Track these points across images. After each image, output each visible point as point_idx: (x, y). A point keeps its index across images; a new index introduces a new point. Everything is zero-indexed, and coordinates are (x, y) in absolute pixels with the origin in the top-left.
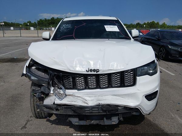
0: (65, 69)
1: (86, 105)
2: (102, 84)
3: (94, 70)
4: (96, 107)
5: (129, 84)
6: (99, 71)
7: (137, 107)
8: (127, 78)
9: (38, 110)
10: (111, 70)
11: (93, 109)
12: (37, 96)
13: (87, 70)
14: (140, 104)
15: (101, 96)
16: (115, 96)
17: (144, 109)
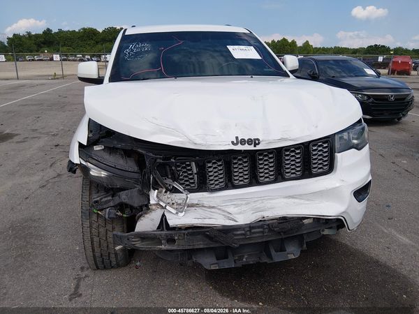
0: (182, 143)
1: (232, 223)
2: (262, 175)
3: (250, 142)
4: (257, 225)
5: (321, 170)
6: (259, 144)
7: (340, 217)
8: (316, 157)
9: (118, 248)
10: (285, 140)
11: (253, 231)
12: (107, 216)
13: (233, 143)
14: (347, 209)
15: (260, 201)
16: (291, 200)
17: (351, 219)
